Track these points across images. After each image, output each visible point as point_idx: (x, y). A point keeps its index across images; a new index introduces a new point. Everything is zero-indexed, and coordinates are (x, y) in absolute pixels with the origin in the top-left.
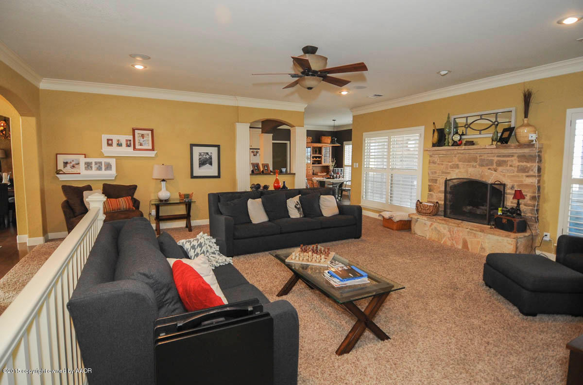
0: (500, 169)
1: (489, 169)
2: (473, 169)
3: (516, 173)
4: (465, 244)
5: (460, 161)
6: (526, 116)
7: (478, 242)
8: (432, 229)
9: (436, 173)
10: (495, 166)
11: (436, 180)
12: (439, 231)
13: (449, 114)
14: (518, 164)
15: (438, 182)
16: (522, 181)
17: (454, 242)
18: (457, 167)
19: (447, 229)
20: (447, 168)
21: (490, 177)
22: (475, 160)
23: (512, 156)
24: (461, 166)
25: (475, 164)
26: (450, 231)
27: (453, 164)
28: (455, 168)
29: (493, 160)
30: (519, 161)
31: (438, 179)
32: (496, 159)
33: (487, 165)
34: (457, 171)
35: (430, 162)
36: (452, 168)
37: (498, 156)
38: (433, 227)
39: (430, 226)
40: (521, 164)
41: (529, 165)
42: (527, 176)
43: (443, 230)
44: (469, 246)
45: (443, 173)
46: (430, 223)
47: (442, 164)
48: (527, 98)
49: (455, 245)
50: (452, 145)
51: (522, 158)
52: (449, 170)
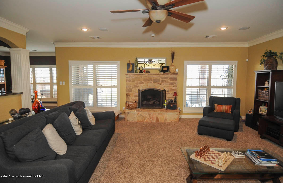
0: (163, 83)
1: (158, 84)
2: (151, 84)
3: (169, 85)
4: (157, 119)
5: (144, 80)
6: (172, 62)
7: (164, 117)
8: (139, 116)
9: (131, 86)
10: (160, 82)
11: (131, 90)
12: (143, 116)
13: (136, 57)
14: (170, 81)
15: (132, 91)
16: (171, 88)
17: (152, 120)
18: (143, 83)
19: (148, 114)
20: (137, 84)
21: (159, 87)
22: (151, 80)
23: (168, 78)
24: (144, 83)
25: (151, 82)
26: (149, 115)
27: (140, 82)
28: (142, 83)
29: (159, 80)
30: (170, 80)
31: (132, 89)
32: (161, 79)
33: (157, 82)
34: (143, 85)
35: (127, 81)
36: (140, 84)
37: (162, 78)
38: (139, 114)
39: (138, 114)
40: (171, 81)
41: (174, 82)
42: (173, 86)
43: (145, 115)
44: (159, 120)
45: (135, 86)
46: (137, 113)
47: (135, 82)
48: (173, 55)
49: (152, 121)
50: (140, 72)
51: (171, 79)
52: (138, 85)
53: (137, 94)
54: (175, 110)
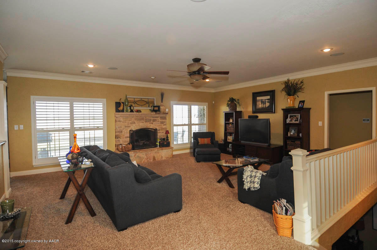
0: (154, 123)
1: (150, 123)
2: (142, 124)
3: (160, 124)
4: (154, 158)
5: (135, 120)
6: (162, 102)
7: (160, 155)
8: (136, 158)
9: (121, 127)
10: (152, 122)
11: (122, 131)
12: (140, 157)
13: (126, 95)
14: (160, 120)
15: (123, 132)
16: (162, 127)
17: (149, 160)
18: (134, 123)
19: (145, 154)
20: (128, 124)
21: (151, 126)
22: (143, 119)
23: (158, 117)
24: (136, 123)
25: (143, 121)
26: (146, 155)
27: (132, 122)
28: (133, 124)
29: (151, 119)
30: (161, 119)
31: (123, 130)
32: (152, 119)
33: (149, 121)
34: (134, 125)
35: (116, 121)
36: (131, 124)
37: (153, 118)
38: (136, 156)
39: (134, 156)
40: (161, 120)
41: (164, 121)
42: (164, 125)
43: (142, 156)
44: (156, 158)
45: (126, 127)
46: (134, 154)
47: (126, 122)
48: (162, 95)
49: (149, 161)
50: (131, 112)
51: (161, 118)
52: (130, 125)
53: (128, 135)
54: (169, 147)
